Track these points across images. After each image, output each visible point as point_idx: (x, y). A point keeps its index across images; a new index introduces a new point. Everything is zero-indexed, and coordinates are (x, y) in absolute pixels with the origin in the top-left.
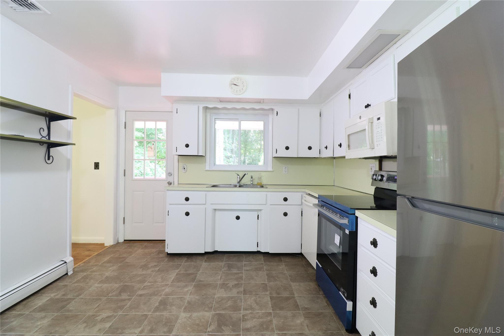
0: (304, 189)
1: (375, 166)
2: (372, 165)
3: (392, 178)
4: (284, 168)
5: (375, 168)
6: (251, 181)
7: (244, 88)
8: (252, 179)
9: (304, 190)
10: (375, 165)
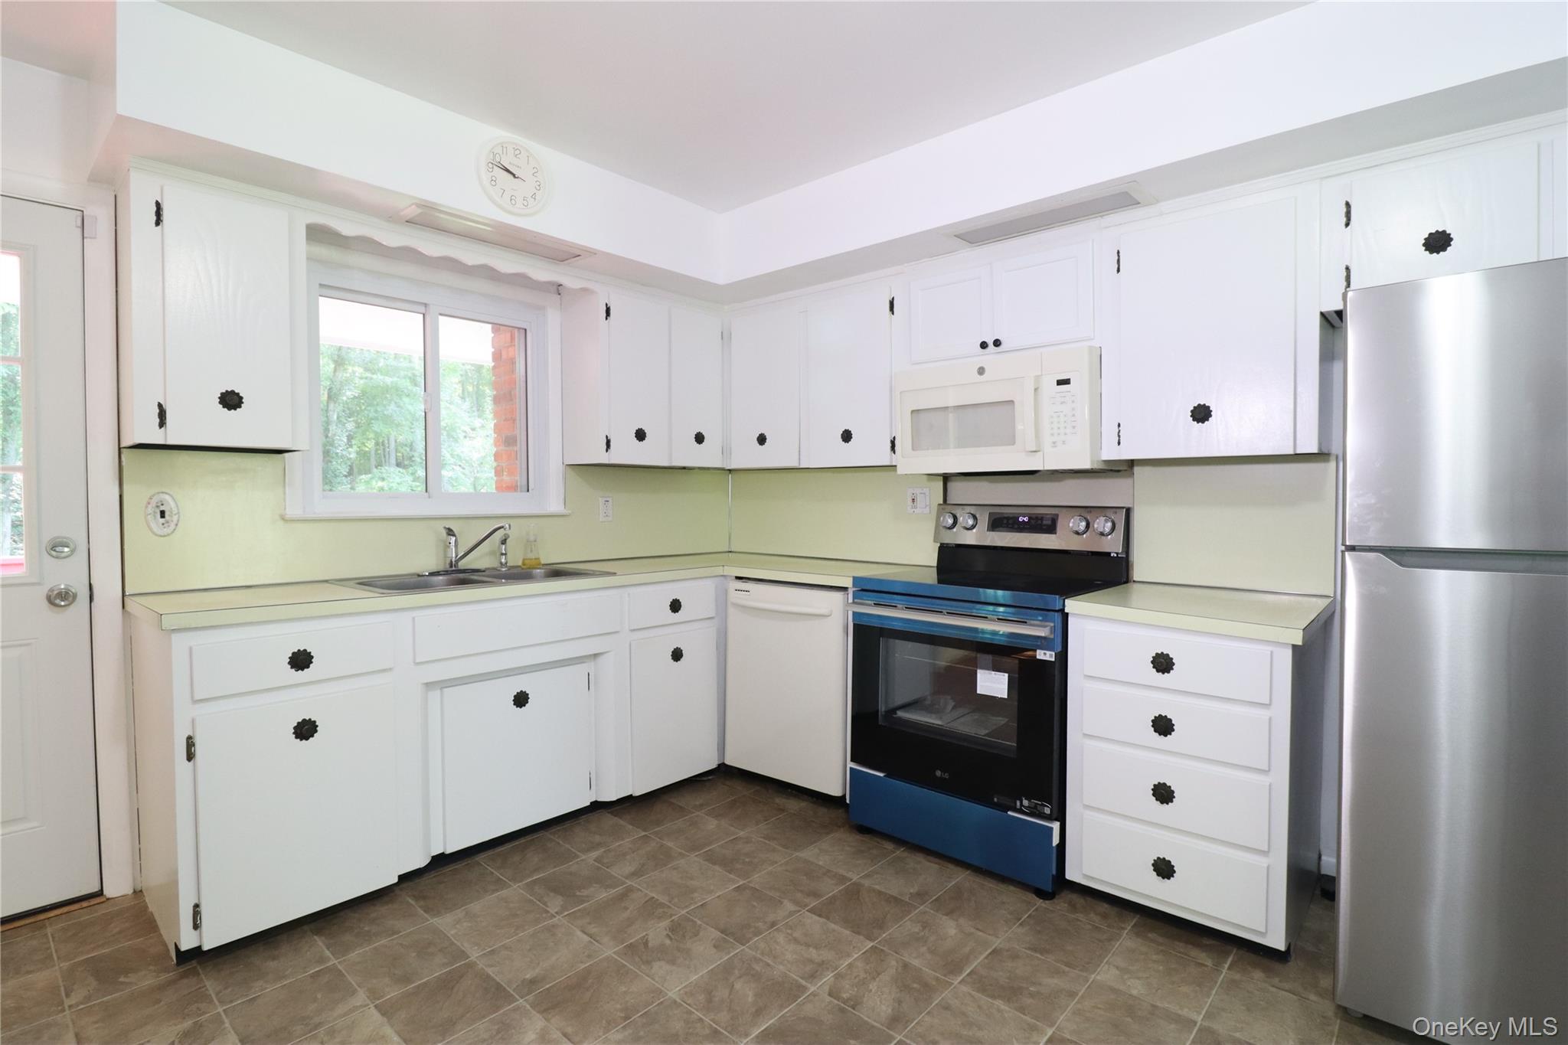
0: (721, 567)
1: (927, 494)
2: (918, 491)
3: (1010, 522)
4: (601, 500)
5: (928, 498)
6: (502, 554)
7: (541, 191)
8: (504, 546)
9: (719, 571)
10: (928, 489)
